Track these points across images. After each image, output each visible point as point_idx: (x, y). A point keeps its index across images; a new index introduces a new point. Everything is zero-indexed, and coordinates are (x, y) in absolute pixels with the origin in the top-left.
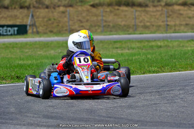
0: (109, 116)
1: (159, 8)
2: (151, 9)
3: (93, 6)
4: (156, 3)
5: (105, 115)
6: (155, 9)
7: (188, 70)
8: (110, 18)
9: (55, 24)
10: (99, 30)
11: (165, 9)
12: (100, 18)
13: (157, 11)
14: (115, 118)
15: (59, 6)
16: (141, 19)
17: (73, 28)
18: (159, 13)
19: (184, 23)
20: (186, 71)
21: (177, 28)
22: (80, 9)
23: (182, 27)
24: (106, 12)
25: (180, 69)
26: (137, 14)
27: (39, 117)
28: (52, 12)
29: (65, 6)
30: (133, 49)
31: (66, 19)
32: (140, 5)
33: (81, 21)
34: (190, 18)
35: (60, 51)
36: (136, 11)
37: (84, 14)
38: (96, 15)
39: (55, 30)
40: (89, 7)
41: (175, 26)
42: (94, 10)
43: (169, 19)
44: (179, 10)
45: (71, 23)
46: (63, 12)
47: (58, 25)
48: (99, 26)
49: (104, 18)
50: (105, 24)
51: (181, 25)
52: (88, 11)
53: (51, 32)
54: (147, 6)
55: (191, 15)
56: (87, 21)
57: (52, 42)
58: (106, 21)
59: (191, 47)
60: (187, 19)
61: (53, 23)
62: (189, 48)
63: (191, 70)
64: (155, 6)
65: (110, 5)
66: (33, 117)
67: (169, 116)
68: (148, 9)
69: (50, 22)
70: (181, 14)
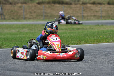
0: (48, 70)
1: (78, 6)
2: (73, 6)
3: (39, 3)
4: (76, 3)
5: (45, 69)
6: (76, 6)
7: (95, 43)
8: (49, 11)
9: (15, 14)
10: (42, 18)
11: (82, 6)
12: (42, 11)
13: (77, 7)
14: (51, 71)
15: (18, 3)
16: (67, 12)
17: (26, 16)
18: (78, 9)
19: (93, 14)
20: (94, 43)
21: (89, 18)
22: (30, 5)
23: (92, 17)
24: (46, 7)
25: (90, 42)
26: (65, 8)
27: (5, 70)
28: (14, 7)
29: (21, 3)
30: (62, 30)
31: (22, 11)
32: (67, 3)
33: (31, 13)
34: (97, 11)
35: (18, 30)
36: (65, 7)
37: (33, 8)
38: (41, 9)
39: (15, 18)
40: (36, 4)
41: (88, 16)
42: (39, 6)
43: (84, 12)
44: (90, 7)
45: (25, 13)
46: (21, 7)
47: (17, 15)
48: (42, 16)
49: (45, 11)
50: (45, 14)
51: (91, 16)
52: (35, 6)
53: (13, 18)
54: (71, 4)
55: (97, 10)
56: (35, 12)
57: (13, 25)
58: (46, 13)
59: (97, 29)
60: (95, 12)
61: (14, 13)
62: (96, 30)
63: (97, 43)
64: (76, 4)
65: (49, 3)
66: (1, 70)
67: (83, 71)
68: (71, 6)
69: (12, 13)
70: (92, 9)
